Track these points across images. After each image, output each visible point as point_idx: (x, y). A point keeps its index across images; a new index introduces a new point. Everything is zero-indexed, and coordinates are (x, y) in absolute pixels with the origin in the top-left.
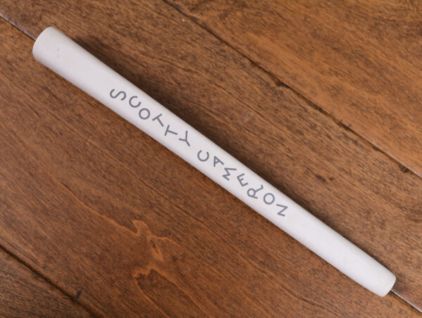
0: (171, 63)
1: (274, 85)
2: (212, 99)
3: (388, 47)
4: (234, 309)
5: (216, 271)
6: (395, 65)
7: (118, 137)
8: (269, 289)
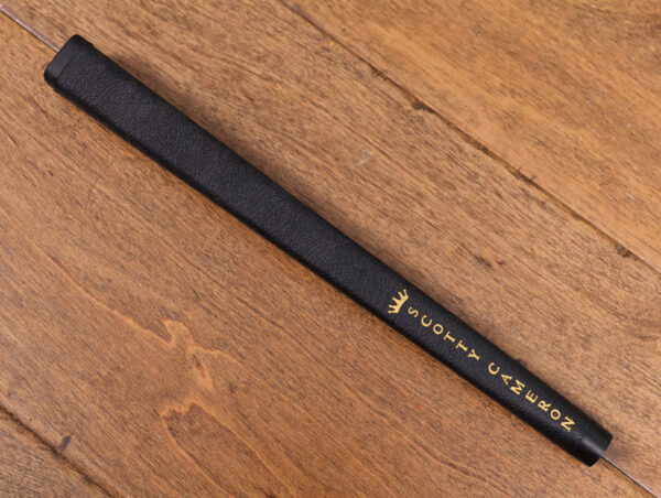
0: (240, 67)
1: (410, 108)
2: (306, 127)
3: (599, 53)
4: (331, 476)
5: (302, 410)
6: (610, 82)
7: (146, 183)
8: (391, 444)
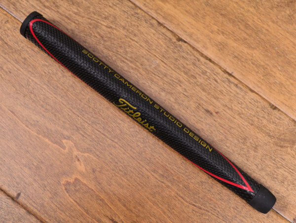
0: (96, 22)
1: (175, 41)
2: (127, 50)
3: (263, 15)
4: (139, 210)
5: (126, 180)
6: (268, 28)
7: (54, 76)
8: (167, 196)
